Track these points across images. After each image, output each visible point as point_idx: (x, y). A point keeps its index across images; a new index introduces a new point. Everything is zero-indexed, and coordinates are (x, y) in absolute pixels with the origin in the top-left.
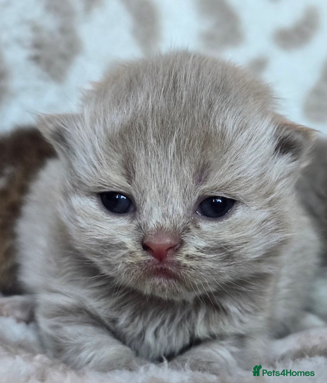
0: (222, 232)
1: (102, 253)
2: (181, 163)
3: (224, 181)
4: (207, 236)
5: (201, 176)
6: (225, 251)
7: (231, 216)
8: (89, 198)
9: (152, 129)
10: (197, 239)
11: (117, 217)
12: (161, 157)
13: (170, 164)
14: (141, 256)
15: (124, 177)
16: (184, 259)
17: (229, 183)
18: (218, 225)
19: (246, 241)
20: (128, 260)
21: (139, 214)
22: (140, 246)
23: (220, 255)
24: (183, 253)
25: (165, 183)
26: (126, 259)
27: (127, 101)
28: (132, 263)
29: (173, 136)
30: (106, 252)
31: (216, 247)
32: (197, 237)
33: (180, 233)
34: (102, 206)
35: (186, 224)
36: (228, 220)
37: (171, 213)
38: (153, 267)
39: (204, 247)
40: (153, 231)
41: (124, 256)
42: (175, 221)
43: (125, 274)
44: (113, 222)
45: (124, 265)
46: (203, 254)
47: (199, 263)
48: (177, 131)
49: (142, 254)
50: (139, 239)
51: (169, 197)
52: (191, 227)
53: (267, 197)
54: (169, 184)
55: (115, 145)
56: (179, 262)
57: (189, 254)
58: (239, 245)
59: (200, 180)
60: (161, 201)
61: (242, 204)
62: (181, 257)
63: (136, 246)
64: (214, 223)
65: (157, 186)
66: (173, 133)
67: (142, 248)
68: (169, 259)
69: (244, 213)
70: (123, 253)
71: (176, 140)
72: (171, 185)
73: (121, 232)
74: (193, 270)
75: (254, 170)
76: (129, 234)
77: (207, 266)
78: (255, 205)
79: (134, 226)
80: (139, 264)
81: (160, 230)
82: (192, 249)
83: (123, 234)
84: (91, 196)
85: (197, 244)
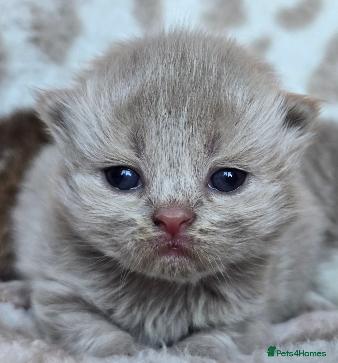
0: (237, 205)
1: (108, 232)
2: (192, 133)
3: (236, 151)
4: (221, 209)
5: (212, 147)
6: (239, 225)
7: (244, 190)
8: (93, 176)
9: (163, 98)
10: (210, 213)
11: (124, 194)
12: (172, 128)
13: (181, 135)
14: (153, 232)
15: (132, 151)
16: (197, 233)
17: (241, 154)
18: (231, 199)
19: (261, 214)
20: (138, 237)
21: (149, 188)
22: (151, 222)
23: (234, 230)
24: (196, 227)
25: (176, 155)
26: (135, 235)
27: (133, 73)
28: (142, 240)
29: (185, 106)
30: (113, 230)
31: (230, 221)
32: (210, 210)
33: (193, 207)
34: (107, 184)
35: (198, 197)
36: (241, 194)
37: (183, 187)
38: (165, 243)
39: (219, 221)
40: (165, 204)
41: (133, 233)
42: (188, 194)
43: (134, 253)
44: (120, 200)
45: (134, 243)
46: (217, 228)
47: (213, 238)
48: (189, 101)
49: (153, 230)
50: (149, 215)
51: (180, 169)
52: (204, 200)
53: (278, 171)
54: (181, 155)
55: (122, 118)
56: (192, 237)
57: (204, 228)
58: (254, 219)
59: (212, 152)
60: (172, 174)
61: (254, 177)
62: (194, 231)
63: (147, 222)
64: (226, 196)
65: (168, 158)
66: (184, 103)
67: (153, 223)
68: (182, 233)
69: (257, 186)
70: (133, 230)
71: (188, 109)
72: (182, 157)
73: (130, 208)
74: (206, 245)
75: (265, 141)
76: (138, 210)
77: (222, 241)
78: (267, 178)
79: (143, 201)
80: (150, 241)
81: (173, 203)
82: (206, 223)
83: (132, 210)
84: (95, 173)
85: (210, 218)
